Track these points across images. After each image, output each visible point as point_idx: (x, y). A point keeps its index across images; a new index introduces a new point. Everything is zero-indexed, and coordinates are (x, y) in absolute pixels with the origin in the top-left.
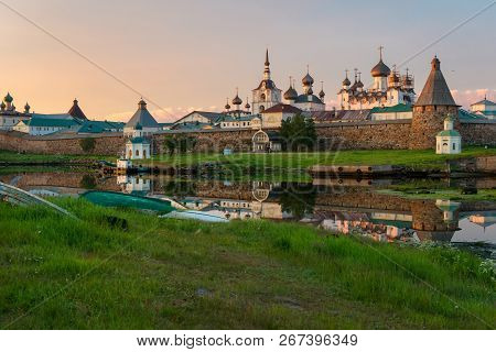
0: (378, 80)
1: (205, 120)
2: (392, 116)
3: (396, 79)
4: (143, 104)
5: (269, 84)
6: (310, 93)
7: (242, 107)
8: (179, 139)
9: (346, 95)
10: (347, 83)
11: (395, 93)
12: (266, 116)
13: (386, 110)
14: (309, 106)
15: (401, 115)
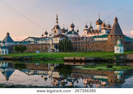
0: (98, 26)
1: (33, 40)
2: (101, 39)
3: (105, 26)
5: (58, 27)
6: (73, 30)
8: (21, 47)
9: (86, 31)
10: (87, 27)
11: (104, 31)
12: (54, 39)
13: (98, 37)
14: (73, 36)
15: (105, 39)
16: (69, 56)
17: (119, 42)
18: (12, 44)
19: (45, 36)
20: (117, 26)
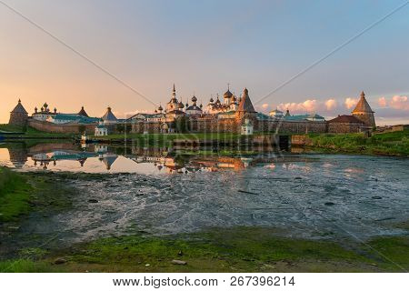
0: (227, 99)
3: (235, 99)
4: (109, 109)
5: (175, 101)
6: (195, 105)
7: (163, 112)
9: (211, 107)
10: (212, 101)
11: (234, 106)
14: (193, 112)
17: (246, 121)
18: (115, 122)
19: (159, 112)
20: (247, 101)
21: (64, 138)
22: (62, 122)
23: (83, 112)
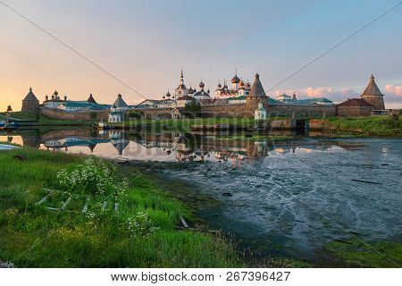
0: (234, 85)
1: (152, 104)
2: (238, 102)
3: (243, 84)
4: (120, 96)
5: (183, 87)
6: (203, 91)
7: (171, 98)
8: (136, 113)
9: (219, 92)
10: (220, 86)
11: (242, 91)
12: (178, 102)
13: (235, 99)
14: (202, 97)
15: (242, 101)
16: (198, 123)
17: (260, 106)
18: (126, 108)
19: (167, 98)
20: (258, 85)
21: (76, 125)
22: (73, 109)
23: (91, 99)
